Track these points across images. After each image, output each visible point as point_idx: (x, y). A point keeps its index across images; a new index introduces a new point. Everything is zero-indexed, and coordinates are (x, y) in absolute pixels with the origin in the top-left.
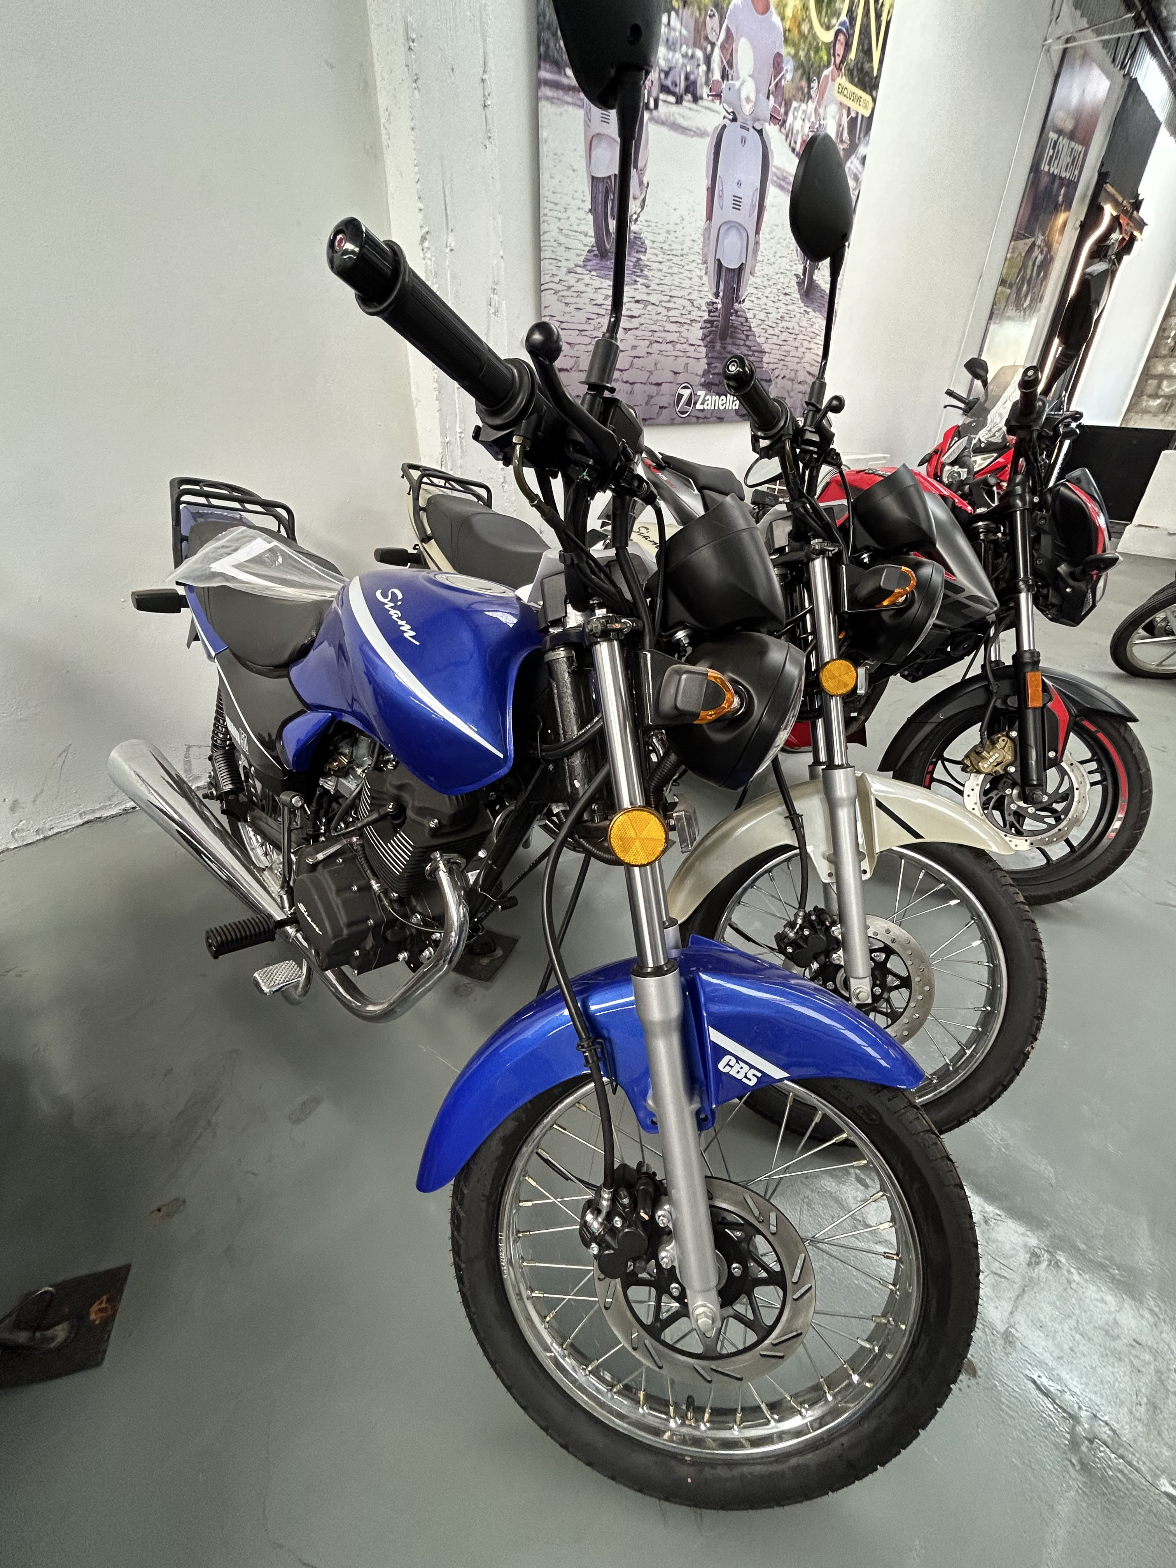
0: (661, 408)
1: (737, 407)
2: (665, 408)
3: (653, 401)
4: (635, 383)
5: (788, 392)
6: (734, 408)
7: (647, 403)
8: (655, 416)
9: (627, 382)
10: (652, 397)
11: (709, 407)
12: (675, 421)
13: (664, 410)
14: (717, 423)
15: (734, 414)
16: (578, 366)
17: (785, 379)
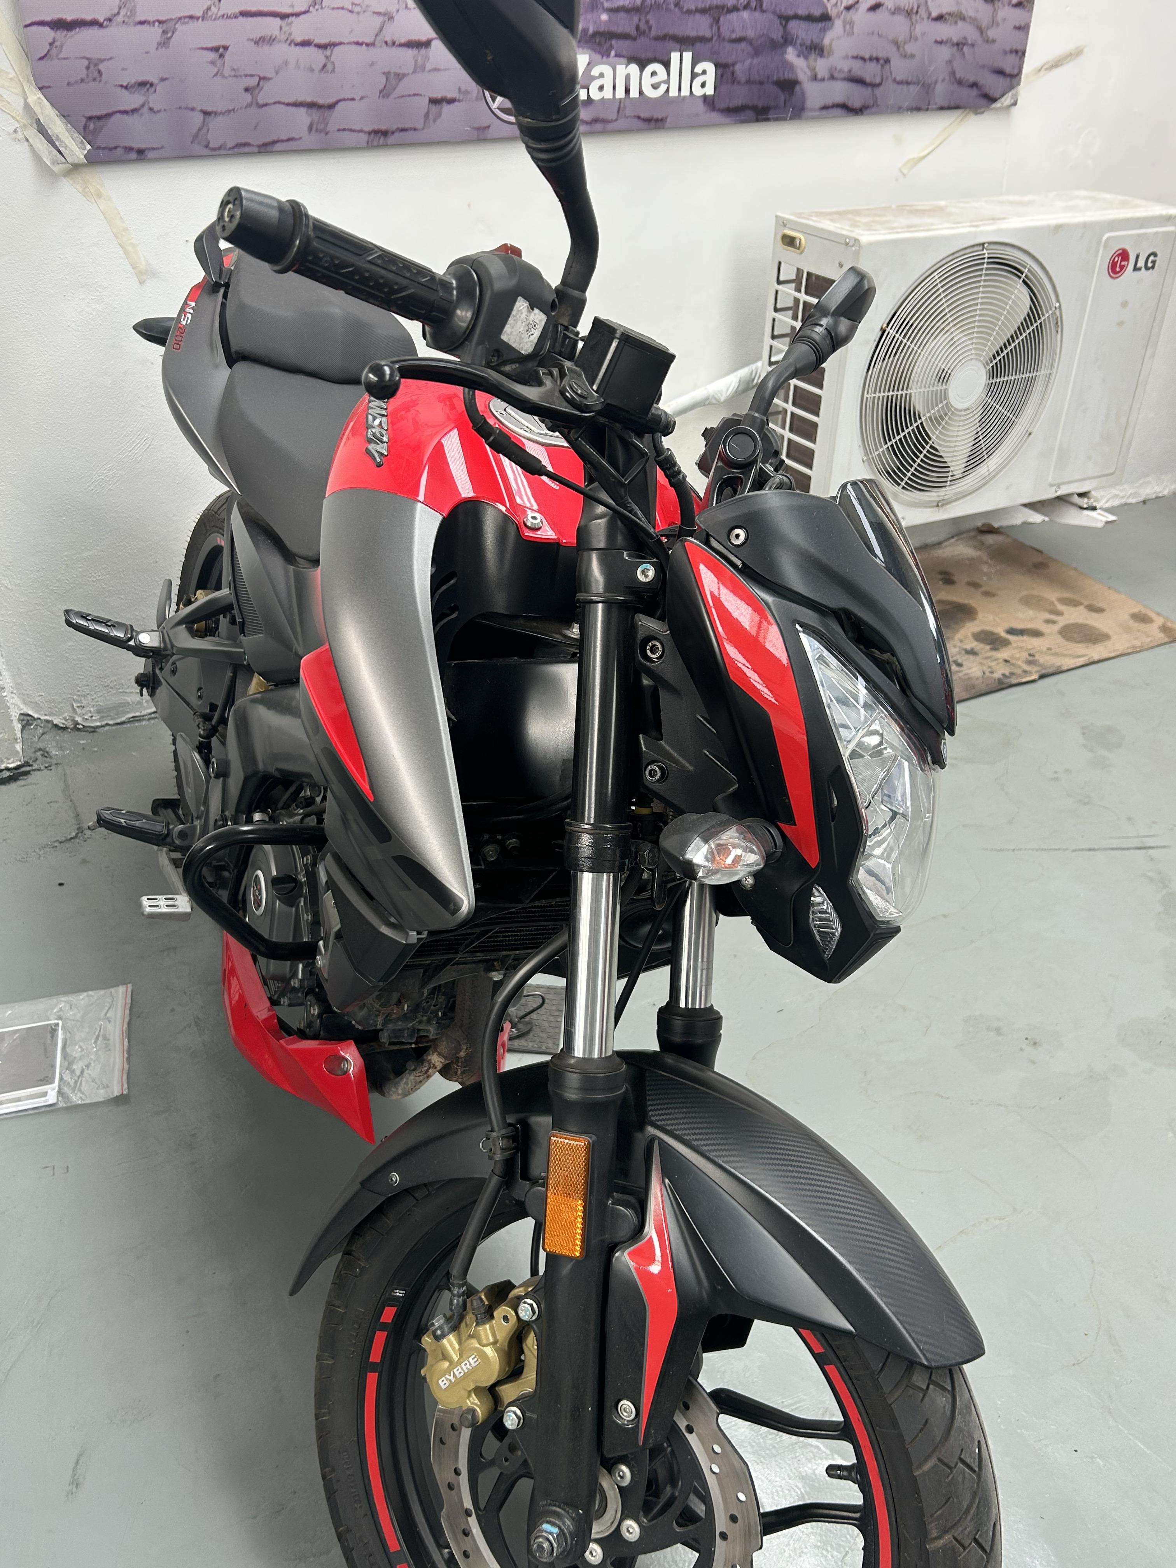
0: (434, 101)
1: (709, 90)
2: (451, 101)
3: (404, 87)
4: (334, 45)
5: (896, 43)
6: (698, 91)
7: (384, 93)
8: (419, 125)
9: (305, 43)
10: (400, 77)
11: (608, 94)
12: (490, 134)
13: (446, 108)
14: (639, 130)
15: (701, 107)
16: (133, 12)
17: (881, 14)
